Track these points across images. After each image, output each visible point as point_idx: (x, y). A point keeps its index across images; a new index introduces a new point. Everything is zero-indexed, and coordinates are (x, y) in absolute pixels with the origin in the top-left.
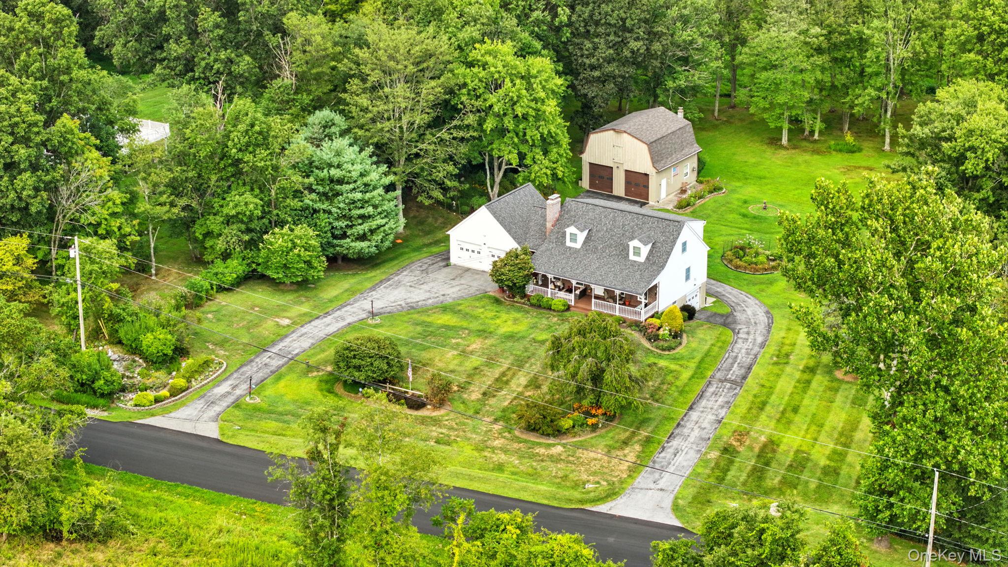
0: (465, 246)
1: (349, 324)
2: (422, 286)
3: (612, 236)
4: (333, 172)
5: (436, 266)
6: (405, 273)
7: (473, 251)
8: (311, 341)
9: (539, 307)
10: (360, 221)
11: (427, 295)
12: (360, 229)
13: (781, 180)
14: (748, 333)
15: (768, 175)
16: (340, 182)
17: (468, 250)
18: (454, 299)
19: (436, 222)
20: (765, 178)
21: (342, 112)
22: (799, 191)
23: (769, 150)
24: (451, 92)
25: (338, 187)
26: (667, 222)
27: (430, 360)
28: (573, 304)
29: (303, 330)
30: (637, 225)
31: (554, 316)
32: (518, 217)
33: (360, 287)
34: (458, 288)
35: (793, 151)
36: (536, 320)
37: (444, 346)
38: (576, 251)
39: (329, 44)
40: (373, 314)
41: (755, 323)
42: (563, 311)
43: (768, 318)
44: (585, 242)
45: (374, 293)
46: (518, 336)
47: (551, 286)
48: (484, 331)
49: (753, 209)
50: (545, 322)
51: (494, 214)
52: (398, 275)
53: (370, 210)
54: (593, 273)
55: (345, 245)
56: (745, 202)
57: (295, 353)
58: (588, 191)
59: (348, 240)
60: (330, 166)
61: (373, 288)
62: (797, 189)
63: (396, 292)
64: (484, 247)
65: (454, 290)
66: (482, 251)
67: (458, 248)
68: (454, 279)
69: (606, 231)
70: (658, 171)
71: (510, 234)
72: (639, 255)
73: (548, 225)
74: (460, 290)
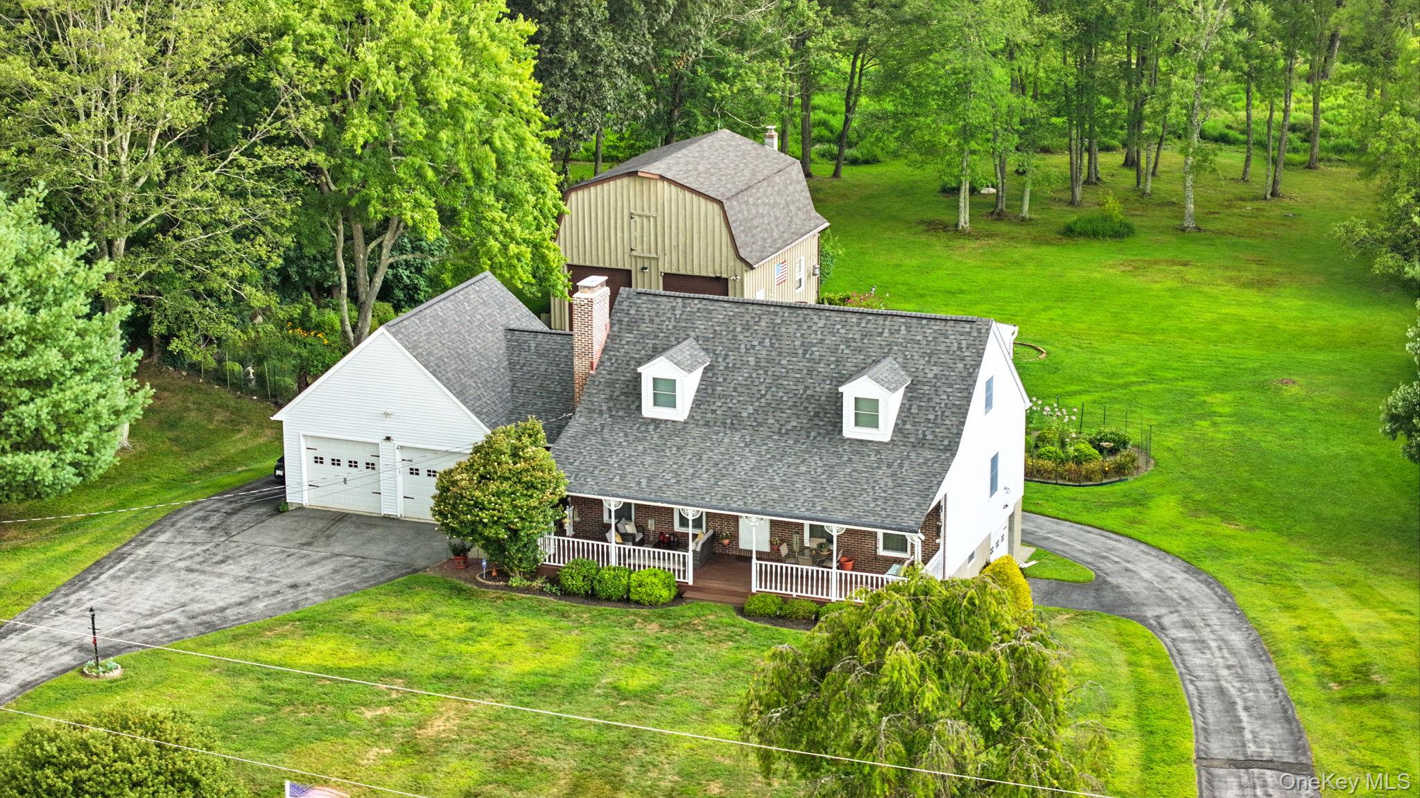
0: (328, 453)
1: (24, 686)
2: (224, 568)
3: (776, 378)
5: (245, 515)
6: (162, 538)
7: (354, 464)
9: (592, 596)
10: (25, 394)
11: (246, 590)
15: (964, 287)
17: (336, 462)
18: (328, 594)
19: (210, 420)
24: (251, 47)
28: (690, 580)
30: (847, 341)
31: (646, 619)
32: (475, 357)
33: (37, 583)
34: (329, 566)
36: (600, 633)
37: (342, 733)
38: (678, 428)
40: (97, 653)
42: (669, 603)
44: (697, 403)
45: (83, 594)
46: (566, 681)
47: (613, 535)
48: (454, 677)
50: (626, 636)
51: (413, 348)
52: (144, 544)
53: (53, 357)
54: (746, 484)
61: (79, 582)
63: (150, 588)
64: (385, 448)
65: (318, 570)
66: (381, 463)
67: (306, 458)
68: (309, 544)
69: (758, 366)
70: (752, 268)
71: (464, 402)
72: (874, 423)
73: (580, 365)
74: (335, 571)
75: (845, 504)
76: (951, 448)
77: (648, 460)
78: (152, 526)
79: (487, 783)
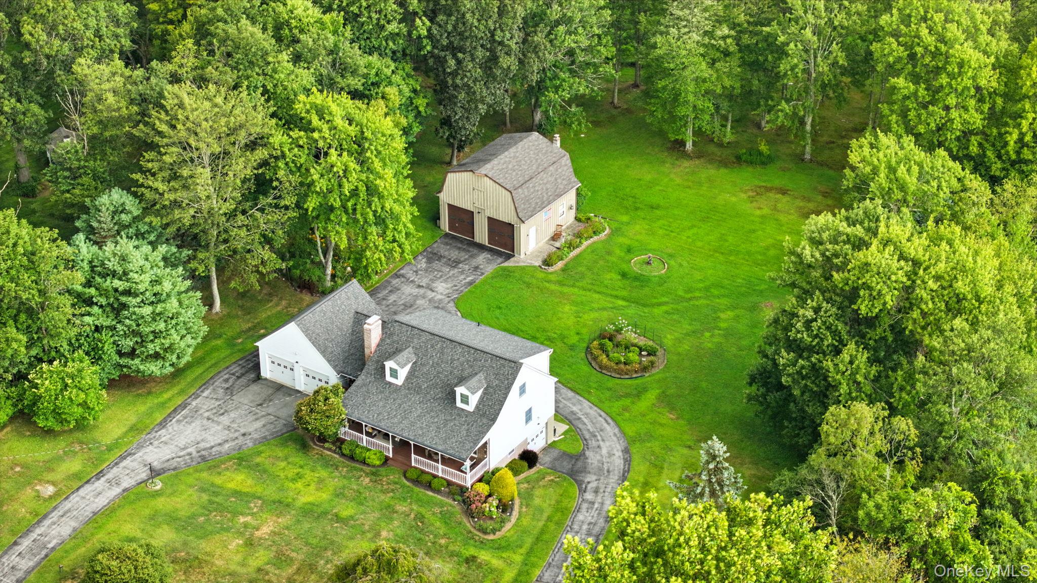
0: (276, 361)
1: (124, 491)
2: (222, 419)
3: (439, 373)
4: (117, 283)
5: (243, 380)
6: (205, 394)
7: (285, 367)
8: (74, 524)
9: (352, 458)
11: (225, 435)
12: (151, 348)
13: (676, 212)
14: (596, 491)
15: (662, 203)
16: (128, 293)
17: (279, 365)
18: (255, 442)
20: (658, 207)
21: (135, 195)
22: (695, 230)
23: (669, 160)
24: (266, 164)
25: (123, 299)
26: (502, 362)
27: (207, 554)
28: (391, 455)
29: (67, 505)
31: (367, 474)
32: (336, 330)
33: (148, 421)
34: (263, 422)
35: (697, 162)
36: (345, 482)
37: (229, 530)
38: (397, 388)
39: (123, 104)
41: (608, 471)
42: (379, 466)
43: (625, 460)
44: (407, 379)
45: (163, 431)
46: (319, 510)
47: (364, 432)
48: (280, 502)
49: (635, 264)
50: (354, 484)
51: (304, 332)
52: (197, 397)
54: (413, 424)
55: (133, 368)
56: (629, 250)
57: (50, 546)
58: (447, 235)
59: (137, 361)
60: (114, 274)
61: (164, 423)
62: (693, 226)
63: (189, 430)
64: (296, 365)
65: (258, 424)
66: (295, 369)
67: (268, 361)
68: (261, 405)
69: (433, 366)
70: (523, 222)
71: (324, 356)
72: (467, 403)
73: (367, 351)
74: (264, 426)
75: (445, 442)
76: (494, 420)
77: (381, 404)
78: (204, 384)
79: (268, 564)
